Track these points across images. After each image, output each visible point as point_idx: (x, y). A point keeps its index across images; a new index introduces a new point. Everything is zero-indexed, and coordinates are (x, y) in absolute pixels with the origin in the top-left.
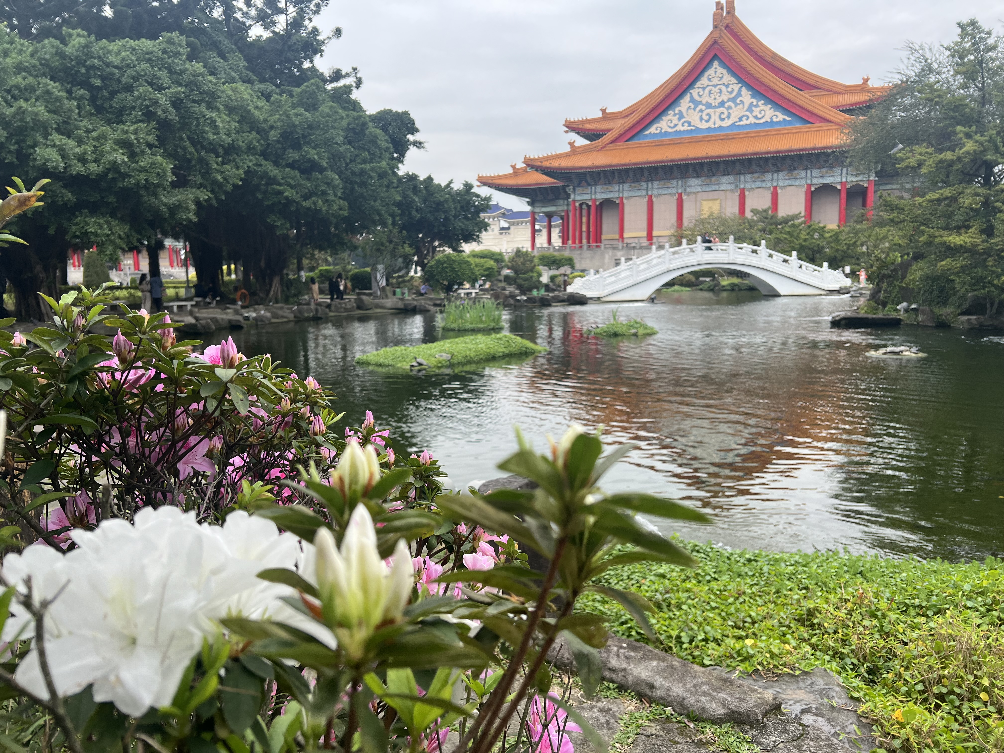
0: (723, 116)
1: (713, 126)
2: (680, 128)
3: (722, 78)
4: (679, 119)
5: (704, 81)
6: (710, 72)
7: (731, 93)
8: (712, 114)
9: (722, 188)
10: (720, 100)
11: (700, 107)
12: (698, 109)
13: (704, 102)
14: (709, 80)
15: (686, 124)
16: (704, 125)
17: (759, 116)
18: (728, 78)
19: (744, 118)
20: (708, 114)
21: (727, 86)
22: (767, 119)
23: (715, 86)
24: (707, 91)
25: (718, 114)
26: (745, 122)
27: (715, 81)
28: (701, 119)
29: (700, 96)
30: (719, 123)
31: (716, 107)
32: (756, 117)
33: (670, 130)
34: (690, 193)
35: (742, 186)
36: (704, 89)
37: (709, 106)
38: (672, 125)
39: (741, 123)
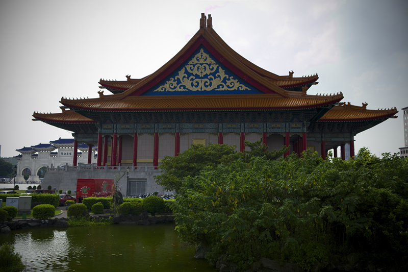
0: (207, 84)
1: (200, 90)
2: (178, 89)
3: (206, 60)
4: (178, 84)
5: (194, 60)
6: (199, 55)
7: (212, 69)
8: (200, 82)
9: (207, 131)
10: (204, 73)
11: (192, 77)
12: (190, 78)
13: (194, 74)
14: (198, 60)
15: (182, 88)
16: (194, 89)
17: (231, 86)
18: (209, 60)
19: (221, 87)
20: (196, 82)
21: (209, 65)
22: (235, 88)
23: (201, 64)
24: (196, 67)
25: (203, 83)
26: (221, 89)
27: (202, 61)
28: (192, 85)
29: (192, 70)
30: (204, 88)
31: (202, 78)
32: (228, 86)
33: (171, 90)
34: (185, 134)
35: (220, 131)
36: (194, 65)
37: (197, 76)
38: (173, 87)
39: (219, 90)
